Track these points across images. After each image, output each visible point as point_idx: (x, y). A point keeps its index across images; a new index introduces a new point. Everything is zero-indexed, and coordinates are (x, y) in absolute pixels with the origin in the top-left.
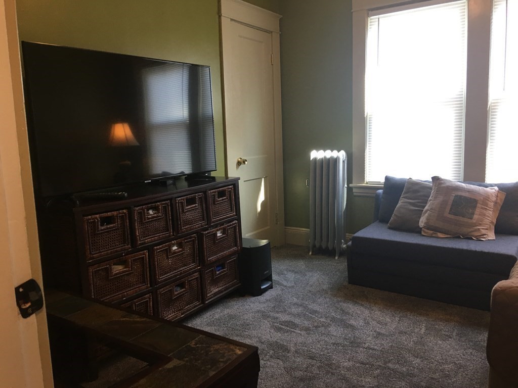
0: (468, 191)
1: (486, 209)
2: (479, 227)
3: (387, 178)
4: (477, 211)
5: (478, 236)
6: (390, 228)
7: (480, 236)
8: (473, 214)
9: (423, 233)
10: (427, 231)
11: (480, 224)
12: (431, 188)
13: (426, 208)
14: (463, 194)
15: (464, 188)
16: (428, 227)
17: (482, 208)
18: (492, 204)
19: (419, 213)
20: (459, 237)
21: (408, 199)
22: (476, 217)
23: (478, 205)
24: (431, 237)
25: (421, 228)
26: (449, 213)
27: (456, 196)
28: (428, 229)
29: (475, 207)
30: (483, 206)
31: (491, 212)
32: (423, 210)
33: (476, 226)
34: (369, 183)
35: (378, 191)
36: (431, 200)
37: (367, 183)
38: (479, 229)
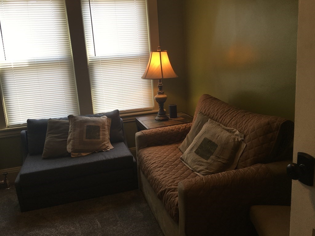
0: (93, 122)
1: (105, 130)
2: (104, 143)
3: (28, 121)
4: (101, 133)
5: (105, 148)
6: (44, 159)
7: (106, 148)
8: (99, 135)
9: (72, 156)
10: (74, 154)
11: (105, 141)
12: (68, 124)
13: (69, 138)
14: (91, 124)
15: (90, 120)
16: (74, 151)
17: (103, 131)
18: (107, 127)
19: (65, 143)
20: (95, 152)
21: (53, 134)
22: (101, 137)
23: (101, 129)
24: (78, 157)
25: (70, 153)
26: (86, 139)
27: (87, 126)
28: (74, 153)
29: (99, 131)
30: (103, 129)
31: (107, 132)
32: (67, 140)
33: (103, 143)
34: (10, 127)
35: (22, 132)
36: (70, 132)
37: (8, 127)
38: (104, 144)
